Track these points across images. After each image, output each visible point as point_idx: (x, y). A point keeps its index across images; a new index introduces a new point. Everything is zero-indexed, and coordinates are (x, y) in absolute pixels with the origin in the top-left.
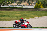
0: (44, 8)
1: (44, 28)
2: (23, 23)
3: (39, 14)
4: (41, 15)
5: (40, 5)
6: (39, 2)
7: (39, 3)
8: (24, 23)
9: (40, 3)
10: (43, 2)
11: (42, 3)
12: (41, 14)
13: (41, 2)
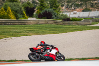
0: (17, 19)
1: (17, 62)
2: (48, 51)
3: (7, 32)
4: (11, 34)
5: (8, 13)
6: (6, 5)
7: (6, 9)
8: (50, 51)
9: (9, 8)
10: (15, 5)
11: (12, 7)
12: (11, 32)
13: (10, 6)
